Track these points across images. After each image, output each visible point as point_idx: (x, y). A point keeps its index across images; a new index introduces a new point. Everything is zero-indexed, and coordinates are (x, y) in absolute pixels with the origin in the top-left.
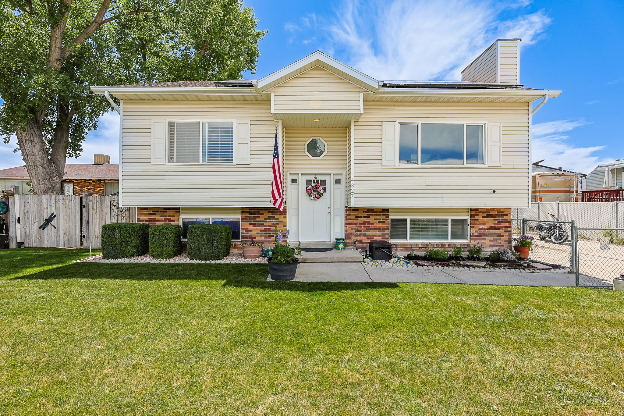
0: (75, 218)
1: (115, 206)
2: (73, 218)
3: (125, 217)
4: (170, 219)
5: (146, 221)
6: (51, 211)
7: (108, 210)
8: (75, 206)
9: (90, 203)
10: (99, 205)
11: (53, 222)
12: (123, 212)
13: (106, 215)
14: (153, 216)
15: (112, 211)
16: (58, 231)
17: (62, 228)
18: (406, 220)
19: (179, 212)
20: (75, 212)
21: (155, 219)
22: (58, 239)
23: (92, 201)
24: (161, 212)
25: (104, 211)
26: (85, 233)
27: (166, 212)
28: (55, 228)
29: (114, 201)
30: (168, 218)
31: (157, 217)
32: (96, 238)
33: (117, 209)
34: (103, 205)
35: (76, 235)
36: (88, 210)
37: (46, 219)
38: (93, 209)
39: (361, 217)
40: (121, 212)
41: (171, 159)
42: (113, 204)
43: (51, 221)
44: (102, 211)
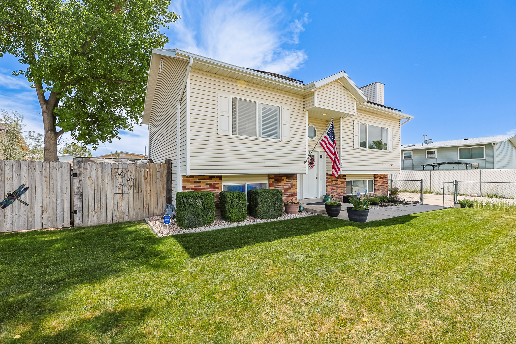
0: (62, 189)
1: (119, 175)
2: (59, 191)
3: (132, 187)
4: (215, 186)
5: (192, 189)
6: (19, 182)
7: (109, 179)
8: (62, 174)
9: (84, 171)
10: (97, 174)
11: (22, 198)
12: (130, 181)
13: (108, 185)
14: (198, 184)
15: (115, 180)
16: (31, 208)
17: (38, 203)
18: (351, 181)
19: (221, 179)
20: (62, 183)
21: (201, 186)
22: (30, 219)
23: (87, 169)
24: (206, 179)
25: (105, 180)
26: (77, 207)
27: (211, 179)
28: (26, 204)
29: (118, 169)
30: (213, 186)
31: (203, 184)
32: (93, 213)
33: (123, 178)
34: (104, 173)
35: (63, 211)
36: (81, 180)
37: (9, 194)
38: (89, 178)
39: (334, 180)
40: (128, 181)
41: (234, 132)
42: (117, 172)
43: (20, 195)
44: (103, 180)
